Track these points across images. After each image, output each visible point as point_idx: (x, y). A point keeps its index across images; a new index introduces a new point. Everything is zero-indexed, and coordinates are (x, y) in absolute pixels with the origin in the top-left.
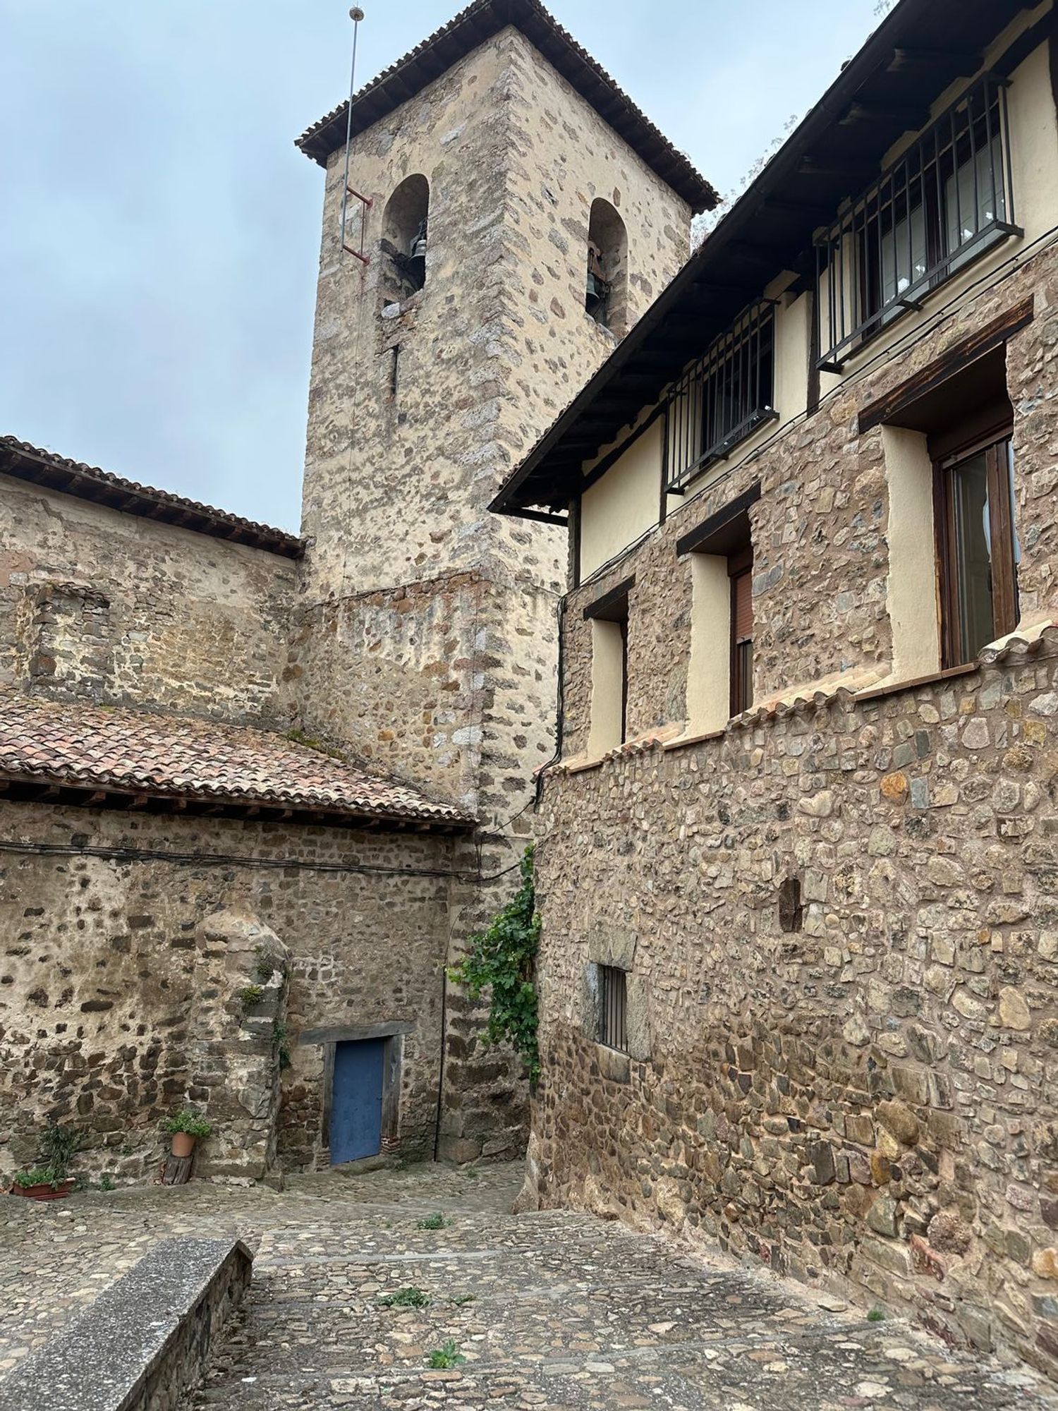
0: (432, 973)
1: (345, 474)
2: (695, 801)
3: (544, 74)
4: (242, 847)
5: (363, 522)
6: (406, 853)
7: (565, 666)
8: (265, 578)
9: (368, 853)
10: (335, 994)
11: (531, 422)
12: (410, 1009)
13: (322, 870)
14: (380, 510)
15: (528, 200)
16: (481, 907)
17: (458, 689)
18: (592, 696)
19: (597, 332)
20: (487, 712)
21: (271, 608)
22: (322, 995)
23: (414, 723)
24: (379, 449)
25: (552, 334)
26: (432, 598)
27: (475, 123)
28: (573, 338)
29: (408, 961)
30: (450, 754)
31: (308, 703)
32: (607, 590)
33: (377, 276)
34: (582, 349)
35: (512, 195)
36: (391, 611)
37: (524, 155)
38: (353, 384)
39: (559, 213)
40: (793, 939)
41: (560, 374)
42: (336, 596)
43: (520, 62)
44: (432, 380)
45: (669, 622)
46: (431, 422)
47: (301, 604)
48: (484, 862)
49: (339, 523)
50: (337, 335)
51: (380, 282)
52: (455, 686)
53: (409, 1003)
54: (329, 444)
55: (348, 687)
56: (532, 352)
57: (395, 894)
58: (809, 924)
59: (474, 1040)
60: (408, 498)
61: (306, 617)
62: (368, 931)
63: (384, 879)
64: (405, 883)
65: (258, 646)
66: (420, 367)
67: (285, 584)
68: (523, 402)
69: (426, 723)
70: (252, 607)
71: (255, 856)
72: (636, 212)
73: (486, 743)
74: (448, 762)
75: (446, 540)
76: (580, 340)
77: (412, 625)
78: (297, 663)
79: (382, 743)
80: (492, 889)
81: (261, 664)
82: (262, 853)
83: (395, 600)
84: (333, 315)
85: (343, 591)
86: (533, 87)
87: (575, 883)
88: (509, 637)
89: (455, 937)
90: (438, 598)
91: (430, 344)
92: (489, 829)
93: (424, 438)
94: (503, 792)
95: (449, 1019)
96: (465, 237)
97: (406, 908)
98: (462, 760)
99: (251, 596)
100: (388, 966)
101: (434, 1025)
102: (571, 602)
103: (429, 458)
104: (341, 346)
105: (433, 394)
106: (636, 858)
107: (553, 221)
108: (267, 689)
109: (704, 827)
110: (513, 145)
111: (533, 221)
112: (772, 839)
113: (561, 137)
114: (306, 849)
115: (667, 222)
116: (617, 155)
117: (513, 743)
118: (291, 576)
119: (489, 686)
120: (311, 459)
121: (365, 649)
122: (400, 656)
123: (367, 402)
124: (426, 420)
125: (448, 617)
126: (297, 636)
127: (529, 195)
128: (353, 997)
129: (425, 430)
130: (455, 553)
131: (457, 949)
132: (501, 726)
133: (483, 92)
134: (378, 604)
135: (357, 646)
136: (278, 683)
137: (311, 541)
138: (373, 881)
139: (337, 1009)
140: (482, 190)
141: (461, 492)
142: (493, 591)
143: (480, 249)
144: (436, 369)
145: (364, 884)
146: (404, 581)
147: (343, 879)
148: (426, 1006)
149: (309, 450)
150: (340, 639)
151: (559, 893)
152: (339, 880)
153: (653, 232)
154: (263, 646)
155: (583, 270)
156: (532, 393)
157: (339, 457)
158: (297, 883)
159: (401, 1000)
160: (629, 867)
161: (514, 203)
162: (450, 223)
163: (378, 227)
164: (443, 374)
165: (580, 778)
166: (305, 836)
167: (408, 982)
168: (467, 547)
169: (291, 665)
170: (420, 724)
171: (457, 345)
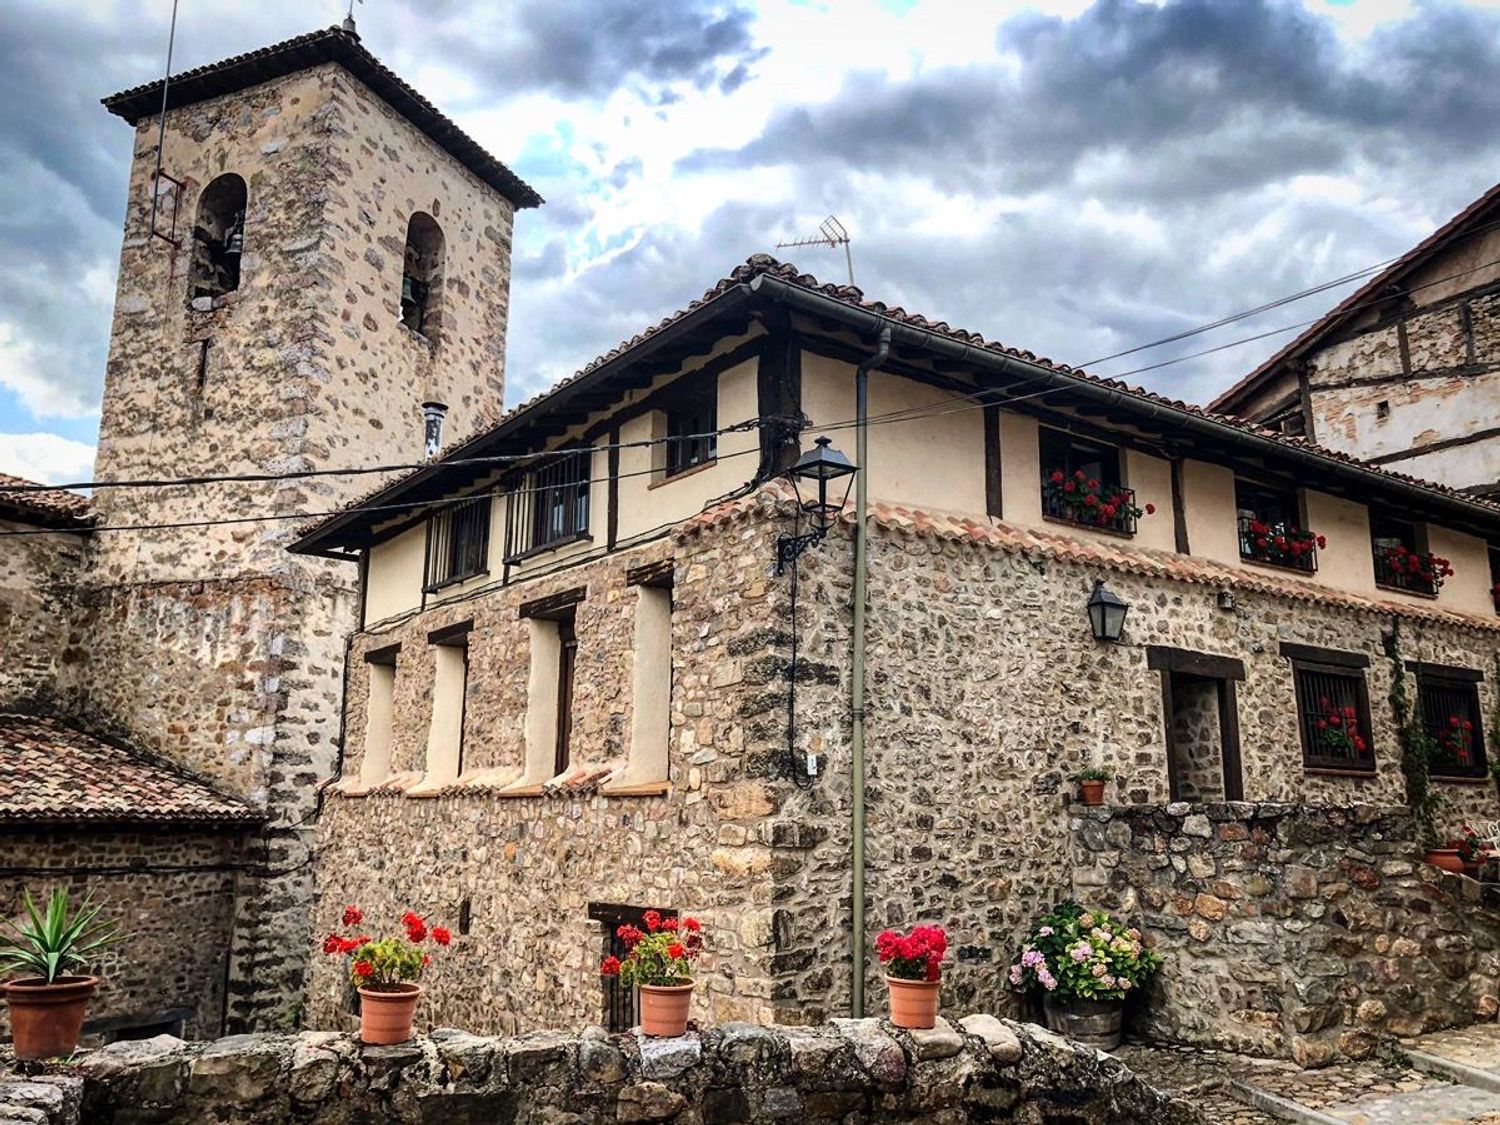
0: (215, 961)
1: (144, 457)
2: (421, 838)
3: (366, 104)
4: (34, 859)
5: (162, 508)
6: (193, 852)
7: (348, 697)
8: (48, 558)
9: (157, 855)
10: (118, 987)
11: (338, 433)
12: (192, 996)
13: (108, 873)
14: (181, 500)
15: (344, 226)
16: (267, 897)
17: (252, 689)
18: (367, 729)
19: (411, 338)
20: (281, 713)
21: (53, 587)
22: (106, 989)
23: (207, 719)
24: (182, 439)
25: (364, 347)
26: (231, 598)
27: (296, 144)
28: (386, 349)
29: (192, 951)
30: (243, 752)
31: (91, 689)
32: (382, 646)
33: (188, 264)
34: (394, 357)
35: (329, 224)
36: (188, 604)
37: (343, 183)
38: (157, 366)
39: (375, 234)
40: (465, 939)
41: (370, 384)
42: (128, 580)
43: (342, 96)
44: (241, 383)
45: (421, 691)
46: (239, 424)
47: (87, 583)
48: (272, 855)
49: (135, 505)
50: (143, 312)
51: (191, 270)
52: (249, 686)
53: (191, 990)
54: (128, 423)
55: (138, 676)
56: (342, 367)
57: (179, 890)
58: (472, 930)
59: (254, 1020)
60: (211, 493)
61: (94, 598)
62: (152, 926)
63: (171, 877)
64: (192, 879)
65: (36, 628)
66: (230, 367)
67: (69, 561)
68: (332, 416)
69: (219, 719)
70: (32, 588)
71: (46, 865)
72: (456, 218)
73: (279, 743)
74: (239, 759)
75: (248, 541)
76: (390, 350)
77: (209, 621)
78: (81, 644)
79: (172, 735)
80: (279, 880)
81: (39, 646)
82: (53, 863)
83: (192, 594)
84: (138, 290)
85: (135, 575)
86: (355, 118)
87: (343, 887)
88: (306, 641)
89: (240, 927)
90: (237, 598)
91: (242, 347)
92: (277, 824)
93: (230, 438)
94: (294, 788)
95: (230, 1003)
96: (281, 253)
97: (192, 902)
98: (254, 759)
99: (32, 577)
100: (171, 958)
101: (215, 1008)
102: (355, 642)
103: (234, 458)
104: (147, 325)
105: (242, 396)
106: (385, 874)
107: (370, 240)
108: (44, 672)
109: (426, 858)
110: (332, 176)
111: (348, 245)
112: (458, 873)
113: (381, 160)
114: (94, 856)
115: (487, 223)
116: (439, 168)
117: (306, 740)
118: (77, 552)
119: (284, 689)
120: (106, 433)
121: (158, 639)
122: (195, 651)
123: (171, 389)
124: (234, 420)
125: (247, 619)
126: (81, 617)
127: (347, 222)
128: (135, 988)
129: (232, 430)
130: (256, 556)
131: (241, 937)
132: (294, 726)
133: (306, 118)
134: (174, 596)
135: (149, 635)
136: (57, 666)
137: (103, 519)
138: (160, 880)
139: (120, 1000)
140: (300, 212)
141: (265, 498)
142: (292, 598)
143: (295, 269)
144: (246, 374)
145: (150, 883)
146: (203, 575)
147: (130, 880)
148: (207, 991)
149: (104, 423)
150: (131, 626)
151: (330, 893)
152: (125, 882)
153: (474, 236)
154: (42, 628)
155: (398, 281)
156: (341, 406)
157: (138, 437)
158: (85, 887)
159: (183, 988)
160: (380, 880)
161: (330, 232)
162: (267, 235)
163: (191, 214)
164: (253, 380)
165: (351, 802)
166: (95, 844)
167: (191, 971)
168: (268, 552)
169: (72, 647)
170: (212, 721)
171: (269, 356)
